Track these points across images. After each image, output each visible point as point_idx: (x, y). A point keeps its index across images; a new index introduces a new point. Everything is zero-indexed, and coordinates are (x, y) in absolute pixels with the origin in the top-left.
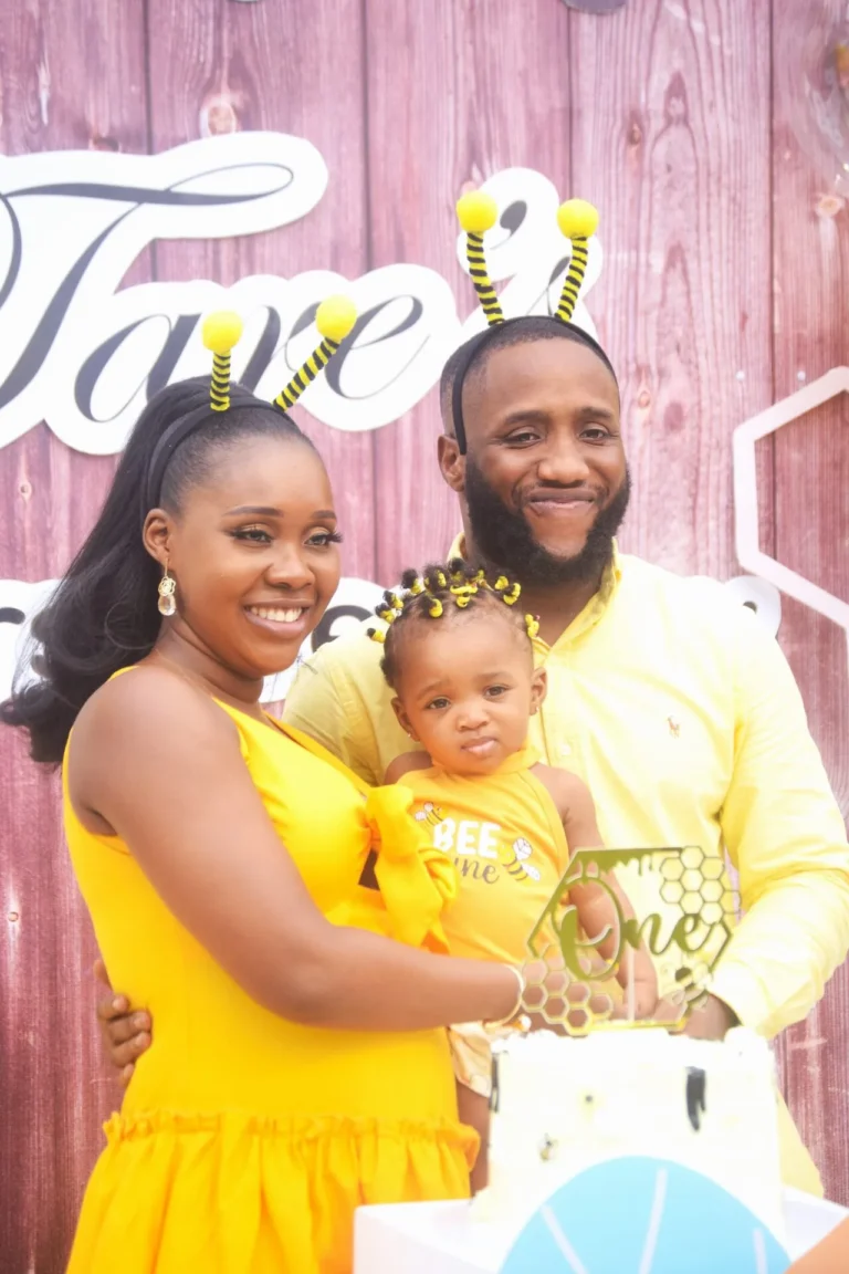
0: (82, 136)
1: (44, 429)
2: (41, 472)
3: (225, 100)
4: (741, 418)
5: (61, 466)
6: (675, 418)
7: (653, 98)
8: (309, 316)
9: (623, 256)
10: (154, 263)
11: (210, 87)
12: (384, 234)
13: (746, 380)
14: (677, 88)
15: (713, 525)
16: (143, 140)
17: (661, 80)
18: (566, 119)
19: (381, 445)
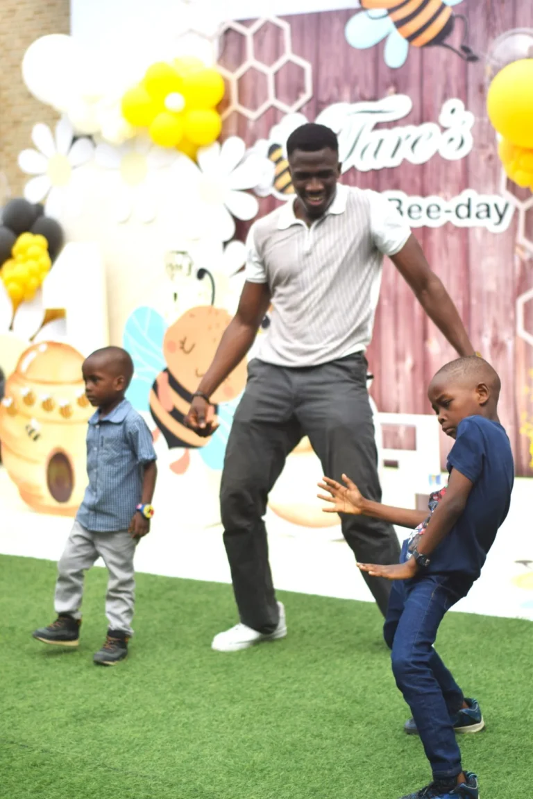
0: (363, 99)
1: (353, 167)
2: (355, 175)
3: (392, 89)
5: (359, 176)
6: (490, 158)
7: (486, 82)
8: (408, 137)
9: (478, 119)
10: (378, 126)
11: (387, 86)
12: (425, 117)
16: (375, 99)
17: (487, 77)
18: (466, 87)
19: (424, 166)
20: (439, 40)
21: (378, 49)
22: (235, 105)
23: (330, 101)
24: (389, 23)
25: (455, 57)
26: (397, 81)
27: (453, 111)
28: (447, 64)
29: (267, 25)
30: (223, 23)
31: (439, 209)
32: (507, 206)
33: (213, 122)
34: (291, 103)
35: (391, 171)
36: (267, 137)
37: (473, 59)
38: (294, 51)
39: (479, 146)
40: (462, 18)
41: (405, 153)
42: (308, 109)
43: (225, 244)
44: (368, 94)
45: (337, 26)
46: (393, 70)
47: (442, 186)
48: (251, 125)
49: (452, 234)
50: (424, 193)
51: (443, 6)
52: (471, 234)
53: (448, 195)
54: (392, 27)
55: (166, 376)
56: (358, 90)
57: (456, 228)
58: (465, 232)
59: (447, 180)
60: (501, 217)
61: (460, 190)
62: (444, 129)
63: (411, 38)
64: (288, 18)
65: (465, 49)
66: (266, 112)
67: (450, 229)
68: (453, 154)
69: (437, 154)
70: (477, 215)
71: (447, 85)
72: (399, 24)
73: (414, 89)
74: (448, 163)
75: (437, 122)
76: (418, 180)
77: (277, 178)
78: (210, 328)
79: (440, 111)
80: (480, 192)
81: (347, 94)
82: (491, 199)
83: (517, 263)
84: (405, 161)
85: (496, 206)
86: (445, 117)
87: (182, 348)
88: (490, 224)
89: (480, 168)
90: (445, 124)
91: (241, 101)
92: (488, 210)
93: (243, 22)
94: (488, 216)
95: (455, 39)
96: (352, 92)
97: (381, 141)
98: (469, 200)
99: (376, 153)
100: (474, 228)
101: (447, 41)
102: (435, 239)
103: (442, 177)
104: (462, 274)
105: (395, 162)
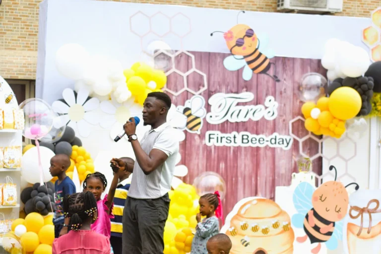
0: (232, 92)
1: (227, 121)
2: (227, 124)
3: (245, 89)
4: (290, 120)
5: (229, 124)
6: (284, 120)
7: (283, 90)
8: (252, 109)
9: (279, 105)
10: (238, 104)
11: (243, 88)
12: (258, 103)
13: (291, 117)
14: (285, 89)
15: (287, 131)
16: (237, 93)
17: (283, 88)
18: (275, 92)
19: (257, 122)
20: (264, 71)
21: (239, 72)
22: (165, 89)
23: (215, 92)
24: (244, 62)
26: (247, 86)
27: (270, 101)
28: (267, 82)
31: (264, 140)
32: (290, 139)
34: (196, 91)
35: (244, 123)
37: (278, 81)
38: (196, 68)
39: (280, 116)
40: (274, 64)
41: (250, 116)
42: (205, 94)
44: (234, 90)
45: (219, 60)
46: (246, 81)
47: (265, 131)
48: (174, 98)
49: (268, 150)
50: (257, 134)
51: (266, 58)
52: (276, 150)
53: (267, 134)
54: (246, 64)
55: (312, 211)
56: (229, 87)
57: (270, 148)
58: (273, 150)
59: (267, 128)
60: (288, 144)
61: (272, 133)
62: (266, 108)
63: (254, 69)
64: (193, 53)
65: (275, 77)
66: (183, 93)
67: (268, 148)
68: (269, 118)
69: (263, 118)
70: (279, 143)
71: (268, 90)
72: (249, 63)
73: (255, 91)
74: (267, 121)
75: (264, 105)
76: (255, 128)
77: (188, 123)
79: (265, 100)
80: (280, 134)
81: (224, 89)
82: (284, 137)
83: (293, 162)
84: (250, 119)
85: (286, 139)
86: (267, 103)
87: (321, 199)
88: (283, 146)
89: (280, 124)
90: (267, 106)
92: (283, 141)
93: (169, 51)
94: (283, 143)
95: (271, 72)
96: (227, 89)
97: (240, 110)
98: (276, 137)
99: (238, 115)
100: (277, 148)
101: (268, 72)
102: (262, 152)
103: (265, 127)
104: (272, 167)
105: (246, 120)
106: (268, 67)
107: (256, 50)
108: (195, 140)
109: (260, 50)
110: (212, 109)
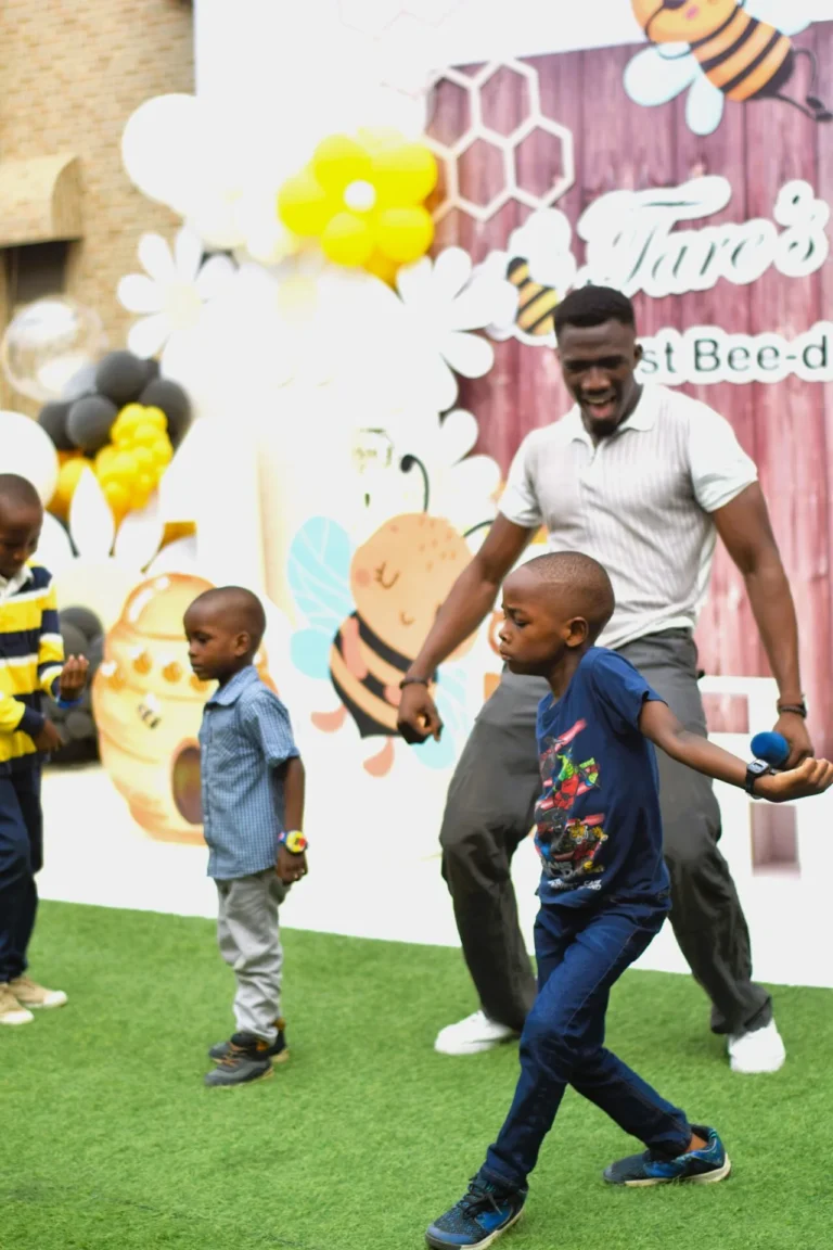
0: (655, 185)
1: (643, 291)
2: (643, 302)
3: (699, 168)
5: (650, 305)
8: (726, 241)
10: (678, 226)
11: (691, 164)
12: (752, 209)
16: (672, 183)
18: (815, 162)
19: (750, 287)
20: (772, 89)
21: (676, 105)
22: (454, 199)
23: (601, 190)
24: (692, 64)
25: (798, 116)
26: (707, 155)
27: (795, 200)
28: (784, 128)
29: (502, 72)
30: (433, 72)
33: (421, 225)
34: (540, 194)
35: (700, 296)
36: (504, 246)
37: (827, 117)
38: (544, 112)
40: (807, 53)
41: (721, 267)
42: (569, 202)
43: (443, 415)
44: (662, 176)
45: (611, 69)
46: (701, 138)
47: (781, 318)
48: (479, 228)
49: (798, 392)
50: (752, 330)
51: (777, 36)
52: (828, 390)
53: (791, 329)
54: (698, 70)
55: (355, 624)
56: (645, 169)
57: (804, 383)
58: (818, 389)
59: (788, 307)
61: (809, 324)
62: (782, 229)
63: (727, 88)
64: (533, 61)
65: (814, 103)
66: (505, 206)
67: (796, 384)
68: (798, 267)
69: (772, 267)
71: (786, 159)
72: (709, 66)
73: (735, 167)
74: (790, 282)
75: (771, 217)
76: (743, 310)
77: (521, 310)
78: (422, 548)
79: (775, 200)
81: (628, 177)
84: (721, 279)
86: (783, 210)
87: (380, 579)
90: (783, 222)
91: (463, 191)
93: (462, 69)
95: (797, 88)
96: (638, 173)
97: (683, 250)
99: (676, 269)
101: (785, 91)
102: (772, 400)
103: (781, 304)
104: (816, 455)
105: (706, 282)
106: (785, 72)
107: (737, 9)
108: (543, 369)
109: (749, 11)
110: (590, 252)
